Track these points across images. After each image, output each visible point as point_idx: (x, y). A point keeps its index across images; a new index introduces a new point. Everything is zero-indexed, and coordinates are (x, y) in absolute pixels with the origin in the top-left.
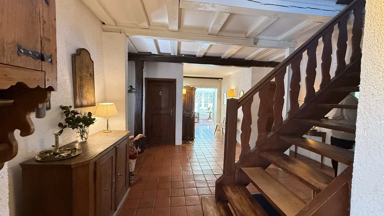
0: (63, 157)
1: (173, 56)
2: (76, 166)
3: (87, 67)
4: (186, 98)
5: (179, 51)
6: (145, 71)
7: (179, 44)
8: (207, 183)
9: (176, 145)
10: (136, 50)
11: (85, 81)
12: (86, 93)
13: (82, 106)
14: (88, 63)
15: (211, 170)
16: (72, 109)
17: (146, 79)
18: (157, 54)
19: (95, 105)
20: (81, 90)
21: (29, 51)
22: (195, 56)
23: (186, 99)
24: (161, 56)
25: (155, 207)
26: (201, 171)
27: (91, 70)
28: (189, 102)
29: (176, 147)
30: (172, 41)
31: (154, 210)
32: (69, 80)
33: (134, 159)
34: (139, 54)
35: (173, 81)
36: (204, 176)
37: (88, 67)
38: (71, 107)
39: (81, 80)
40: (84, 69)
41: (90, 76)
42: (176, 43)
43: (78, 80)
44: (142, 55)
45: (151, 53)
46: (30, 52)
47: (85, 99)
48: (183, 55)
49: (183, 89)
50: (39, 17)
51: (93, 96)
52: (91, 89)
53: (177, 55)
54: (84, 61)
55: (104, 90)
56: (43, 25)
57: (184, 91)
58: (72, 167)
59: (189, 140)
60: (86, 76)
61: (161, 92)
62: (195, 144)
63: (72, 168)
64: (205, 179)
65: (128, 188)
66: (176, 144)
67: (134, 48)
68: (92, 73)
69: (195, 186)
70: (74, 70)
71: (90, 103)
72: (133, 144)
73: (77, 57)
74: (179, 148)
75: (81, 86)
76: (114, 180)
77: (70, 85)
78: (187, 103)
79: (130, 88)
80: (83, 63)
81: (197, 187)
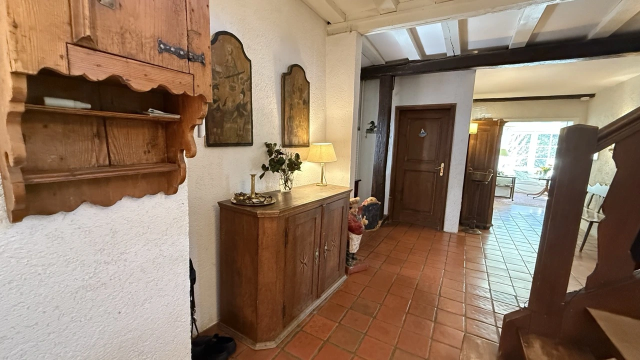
0: (253, 203)
1: (450, 57)
2: (263, 216)
3: (299, 91)
4: (478, 142)
5: (464, 44)
6: (396, 94)
7: (463, 26)
8: (495, 317)
9: (444, 232)
10: (381, 59)
11: (296, 112)
12: (297, 128)
13: (291, 145)
14: (301, 85)
15: (516, 297)
16: (277, 148)
17: (397, 108)
18: (420, 59)
19: (308, 146)
20: (290, 123)
21: (171, 47)
22: (507, 47)
23: (478, 145)
24: (426, 62)
25: (375, 318)
26: (488, 291)
27: (305, 95)
28: (483, 150)
29: (444, 234)
30: (445, 23)
31: (372, 321)
32: (276, 110)
33: (359, 234)
34: (387, 64)
35: (449, 109)
36: (492, 302)
37: (301, 91)
38: (275, 144)
39: (291, 109)
40: (295, 94)
41: (304, 104)
42: (454, 25)
43: (287, 109)
44: (391, 66)
45: (408, 59)
46: (172, 49)
47: (296, 135)
48: (476, 52)
49: (471, 124)
50: (184, 4)
51: (307, 133)
52: (304, 123)
53: (460, 54)
54: (296, 83)
55: (325, 125)
56: (190, 13)
57: (474, 128)
58: (258, 216)
59: (478, 227)
60: (298, 103)
61: (423, 131)
62: (490, 238)
63: (258, 218)
64: (491, 308)
65: (344, 275)
66: (445, 230)
67: (378, 56)
68: (306, 100)
69: (464, 313)
70: (283, 95)
71: (302, 143)
72: (357, 210)
73: (287, 77)
74: (450, 237)
75: (290, 118)
76: (317, 253)
77: (277, 116)
78: (480, 152)
79: (371, 125)
80: (295, 86)
81: (468, 316)
